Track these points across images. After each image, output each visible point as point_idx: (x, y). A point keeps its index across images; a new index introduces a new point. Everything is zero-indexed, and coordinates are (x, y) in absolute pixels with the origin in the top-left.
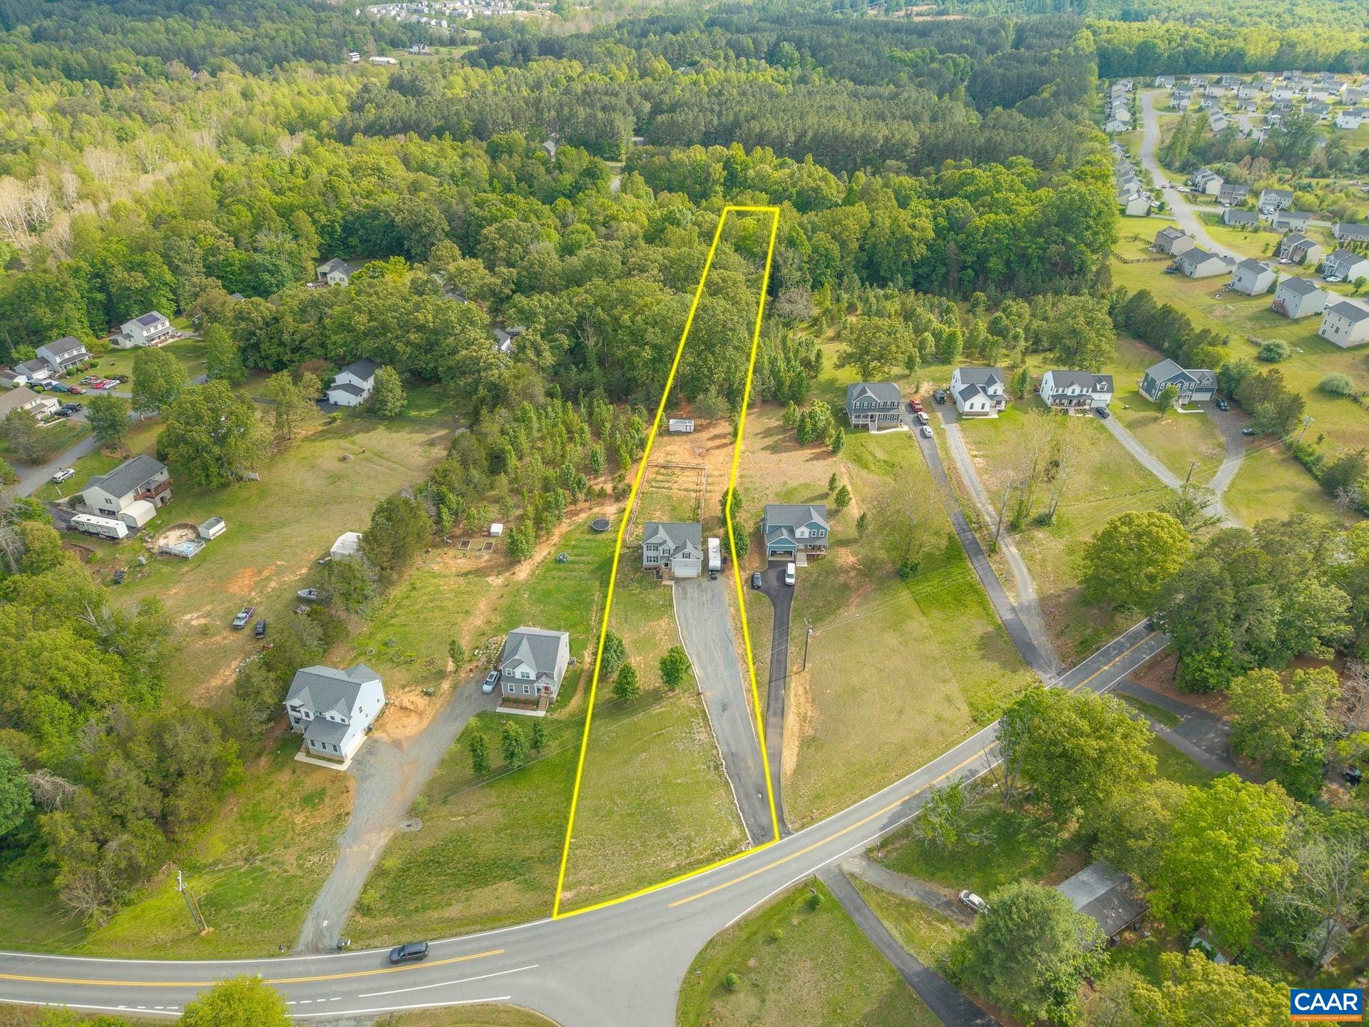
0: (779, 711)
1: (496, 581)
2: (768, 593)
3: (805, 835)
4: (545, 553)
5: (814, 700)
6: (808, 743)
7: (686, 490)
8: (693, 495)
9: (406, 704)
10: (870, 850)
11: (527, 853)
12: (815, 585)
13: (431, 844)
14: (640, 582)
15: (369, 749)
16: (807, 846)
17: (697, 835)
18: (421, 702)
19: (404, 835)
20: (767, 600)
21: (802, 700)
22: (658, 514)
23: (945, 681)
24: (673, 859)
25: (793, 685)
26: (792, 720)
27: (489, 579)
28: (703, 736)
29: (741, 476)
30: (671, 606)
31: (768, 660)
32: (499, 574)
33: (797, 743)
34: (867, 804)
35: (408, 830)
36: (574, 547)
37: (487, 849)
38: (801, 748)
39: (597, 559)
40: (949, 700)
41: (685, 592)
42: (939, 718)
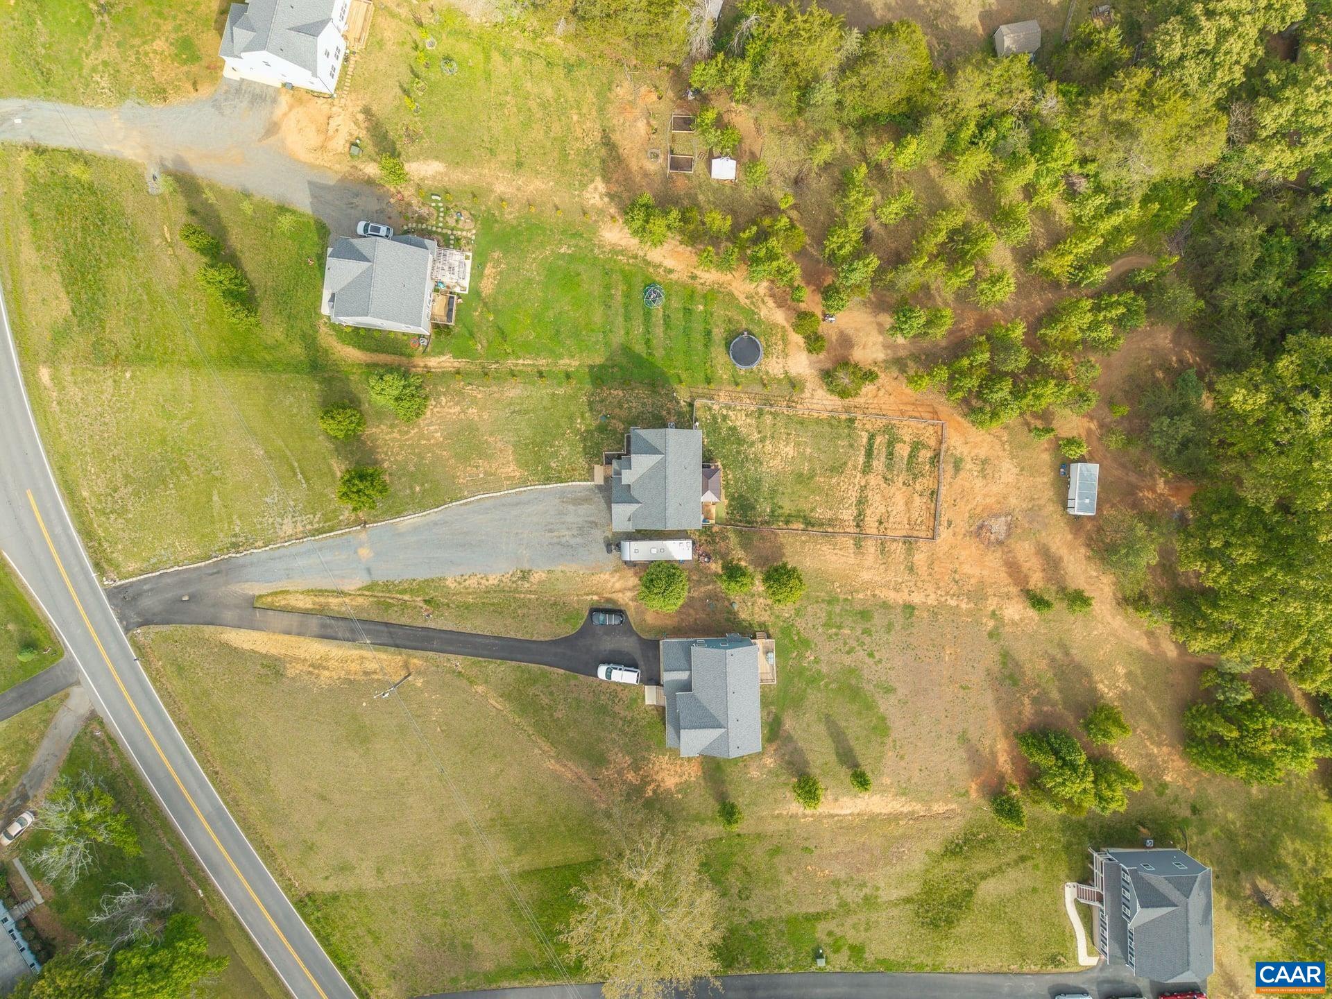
0: (329, 632)
1: (596, 194)
2: (582, 633)
3: (123, 648)
4: (669, 263)
5: (351, 682)
6: (273, 667)
7: (862, 502)
8: (848, 514)
9: (334, 123)
10: (101, 723)
11: (111, 324)
12: (603, 710)
13: (128, 211)
14: (602, 429)
15: (260, 96)
16: (107, 649)
17: (128, 520)
18: (339, 143)
19: (140, 177)
20: (567, 630)
21: (354, 667)
22: (789, 451)
23: (379, 871)
24: (93, 493)
25: (383, 656)
26: (315, 649)
27: (599, 184)
28: (288, 529)
29: (909, 608)
30: (548, 480)
31: (432, 625)
32: (611, 196)
33: (274, 651)
34: (167, 728)
35: (149, 179)
36: (688, 311)
37: (119, 278)
38: (265, 656)
39: (659, 353)
40: (344, 868)
41: (577, 501)
42: (310, 848)
